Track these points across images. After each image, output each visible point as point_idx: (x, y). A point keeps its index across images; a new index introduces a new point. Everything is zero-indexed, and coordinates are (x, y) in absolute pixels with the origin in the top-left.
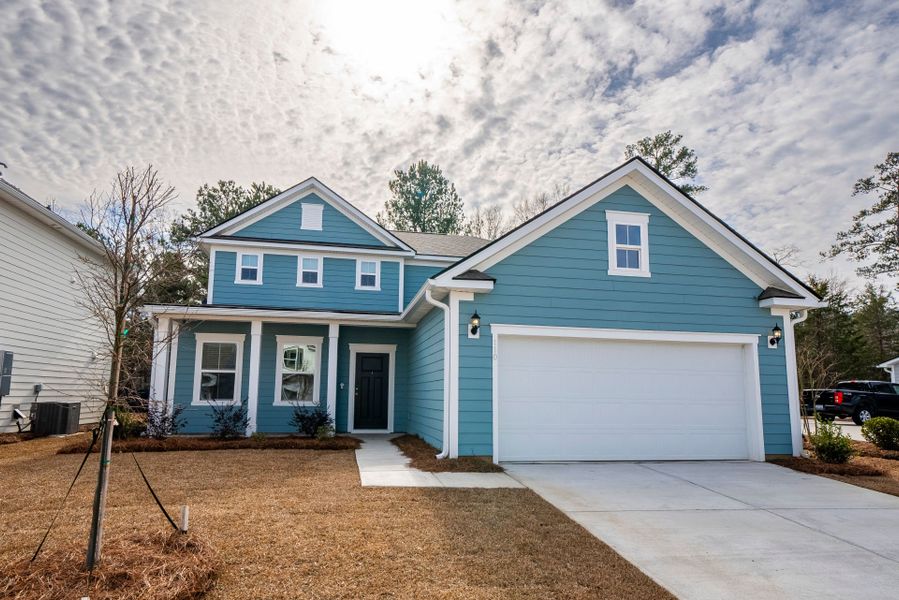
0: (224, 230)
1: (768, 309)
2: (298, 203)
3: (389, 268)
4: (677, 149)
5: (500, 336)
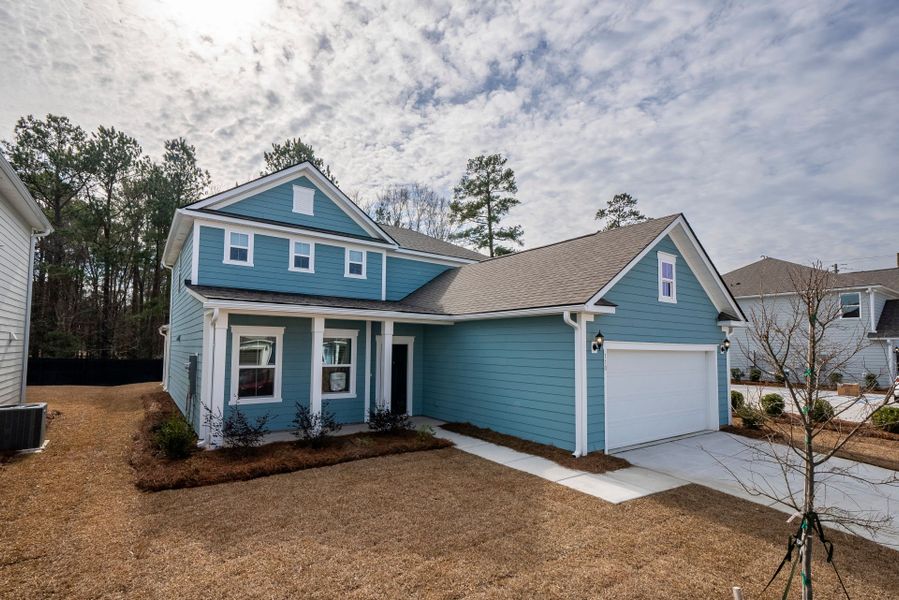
1: (721, 327)
2: (289, 185)
3: (373, 258)
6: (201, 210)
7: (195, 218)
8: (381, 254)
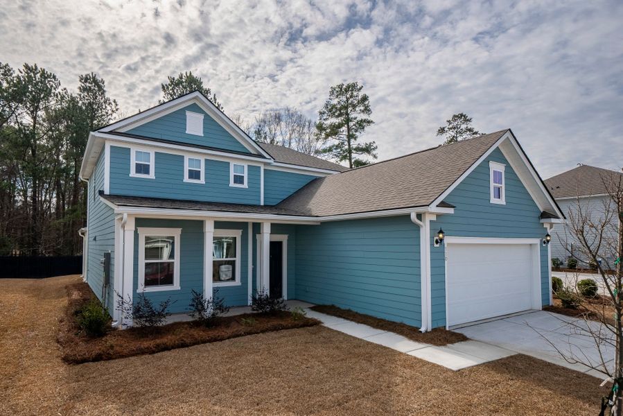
1: (543, 224)
2: (183, 110)
3: (253, 170)
5: (448, 244)
6: (111, 133)
7: (106, 139)
8: (260, 167)
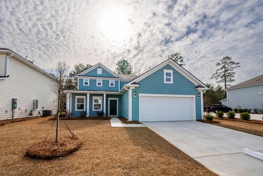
0: (80, 74)
1: (198, 90)
2: (96, 68)
3: (116, 82)
4: (179, 56)
5: (141, 96)
6: (79, 76)
8: (118, 81)
